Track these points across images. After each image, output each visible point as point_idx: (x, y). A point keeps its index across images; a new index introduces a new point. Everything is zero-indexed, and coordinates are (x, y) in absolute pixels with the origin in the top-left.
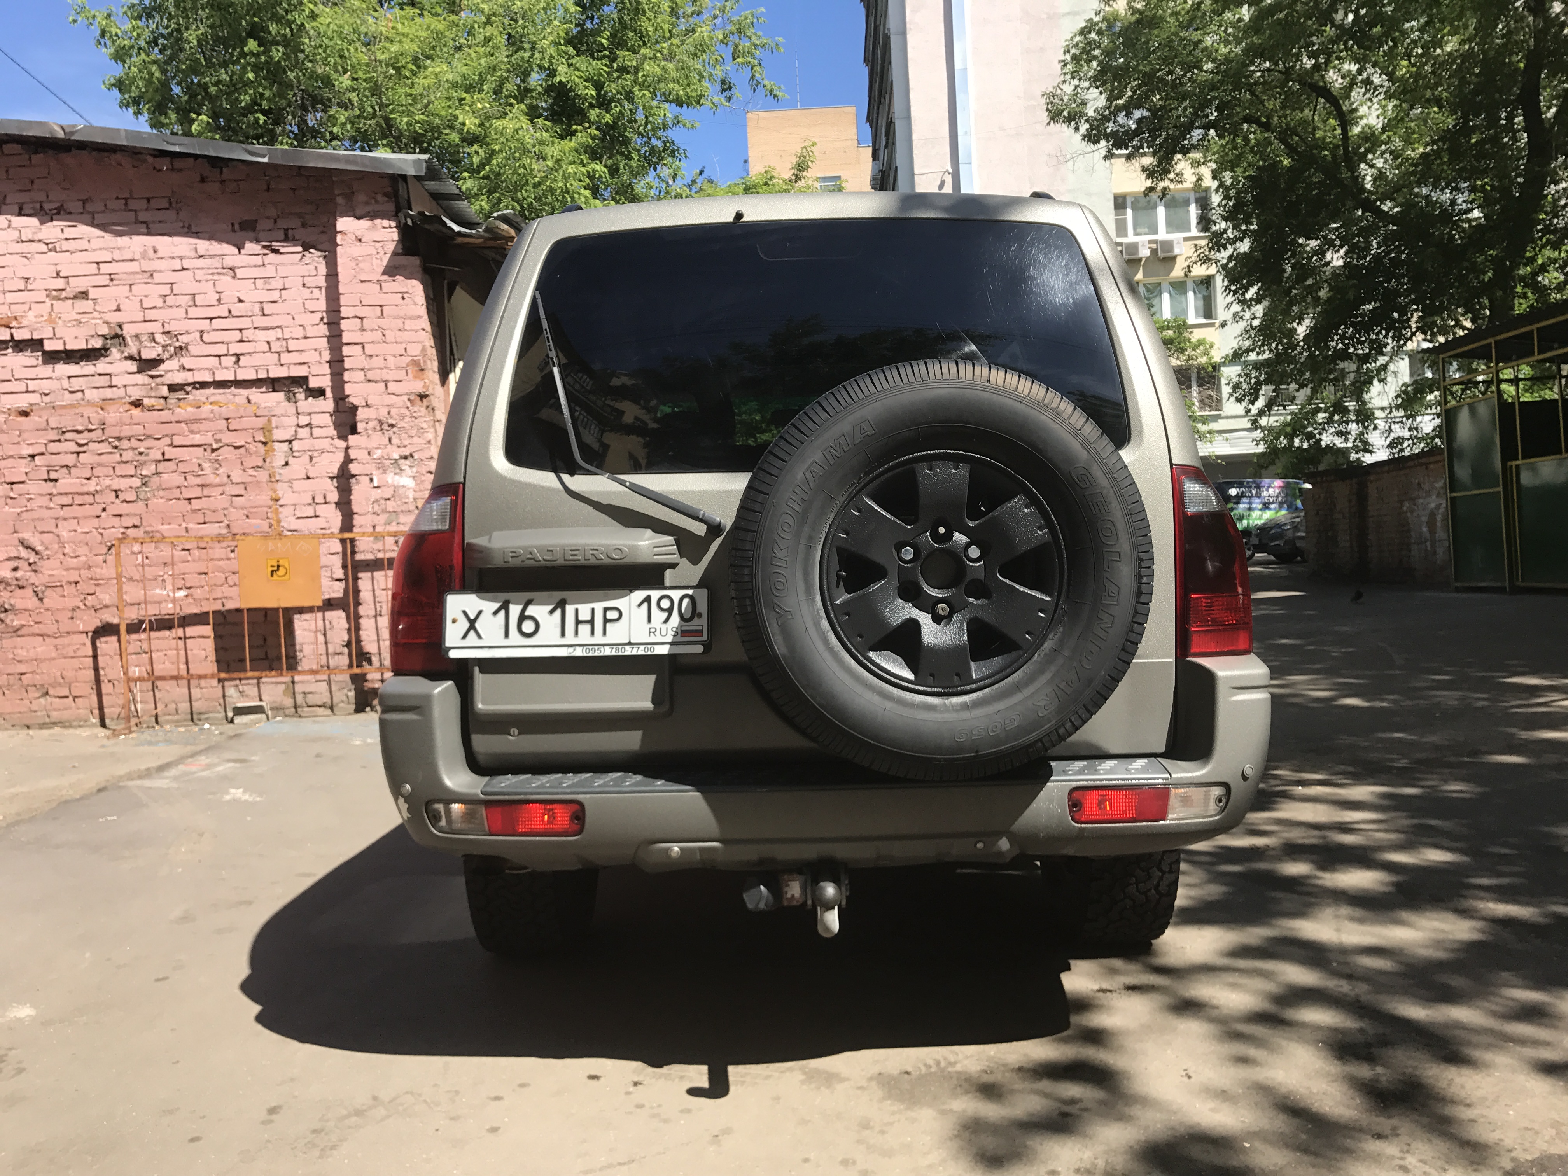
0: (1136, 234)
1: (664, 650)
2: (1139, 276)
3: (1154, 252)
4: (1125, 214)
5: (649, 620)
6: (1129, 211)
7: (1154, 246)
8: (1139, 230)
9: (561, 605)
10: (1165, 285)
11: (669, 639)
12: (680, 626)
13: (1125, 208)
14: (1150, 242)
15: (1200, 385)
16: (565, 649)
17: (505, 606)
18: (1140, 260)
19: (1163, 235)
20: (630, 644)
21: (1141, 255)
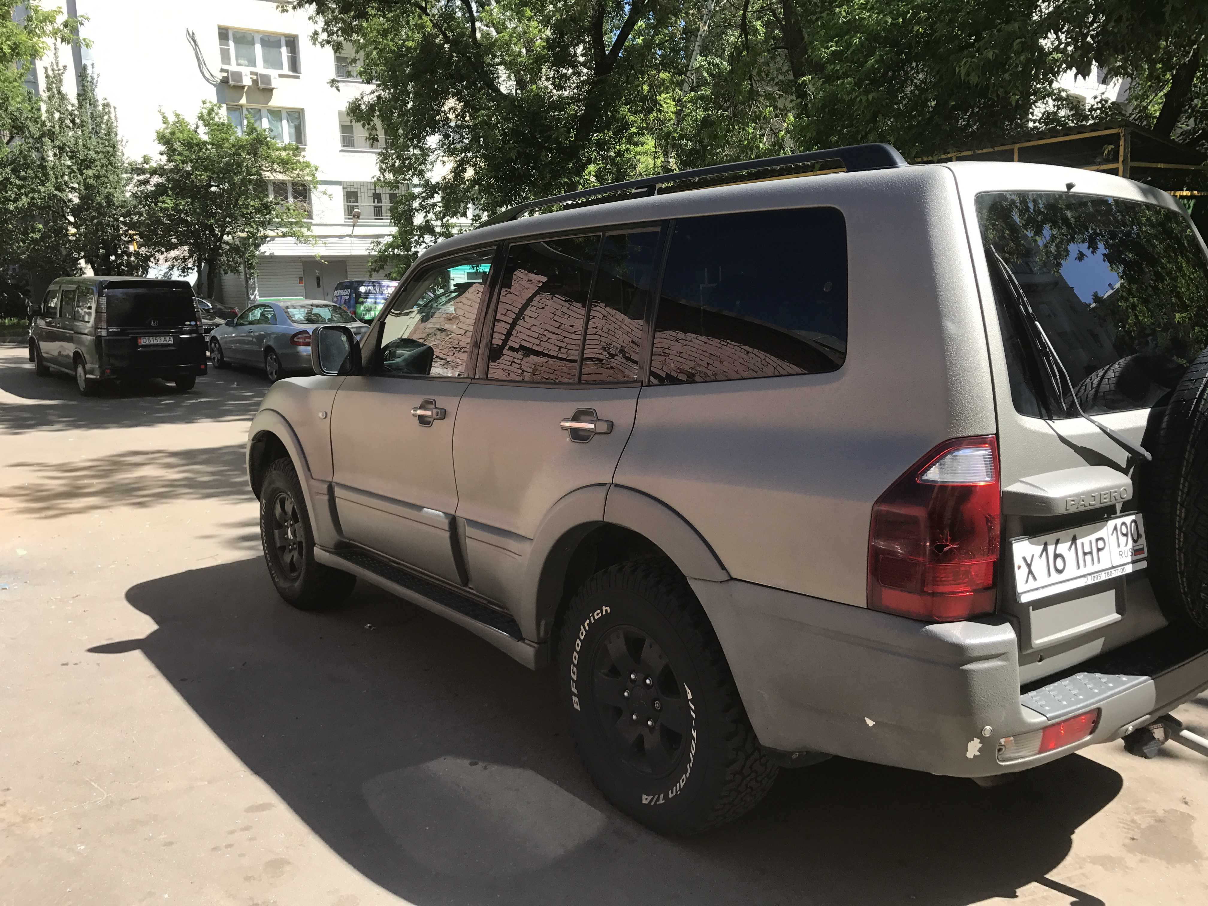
0: (238, 64)
1: (1129, 569)
2: (243, 101)
3: (255, 82)
4: (228, 45)
5: (1119, 546)
6: (231, 43)
7: (255, 77)
8: (240, 61)
9: (1074, 540)
10: (264, 112)
11: (1129, 559)
12: (1133, 547)
13: (228, 39)
14: (252, 73)
15: (295, 197)
16: (1082, 579)
17: (1045, 549)
18: (243, 87)
19: (261, 68)
20: (1113, 567)
21: (244, 83)
